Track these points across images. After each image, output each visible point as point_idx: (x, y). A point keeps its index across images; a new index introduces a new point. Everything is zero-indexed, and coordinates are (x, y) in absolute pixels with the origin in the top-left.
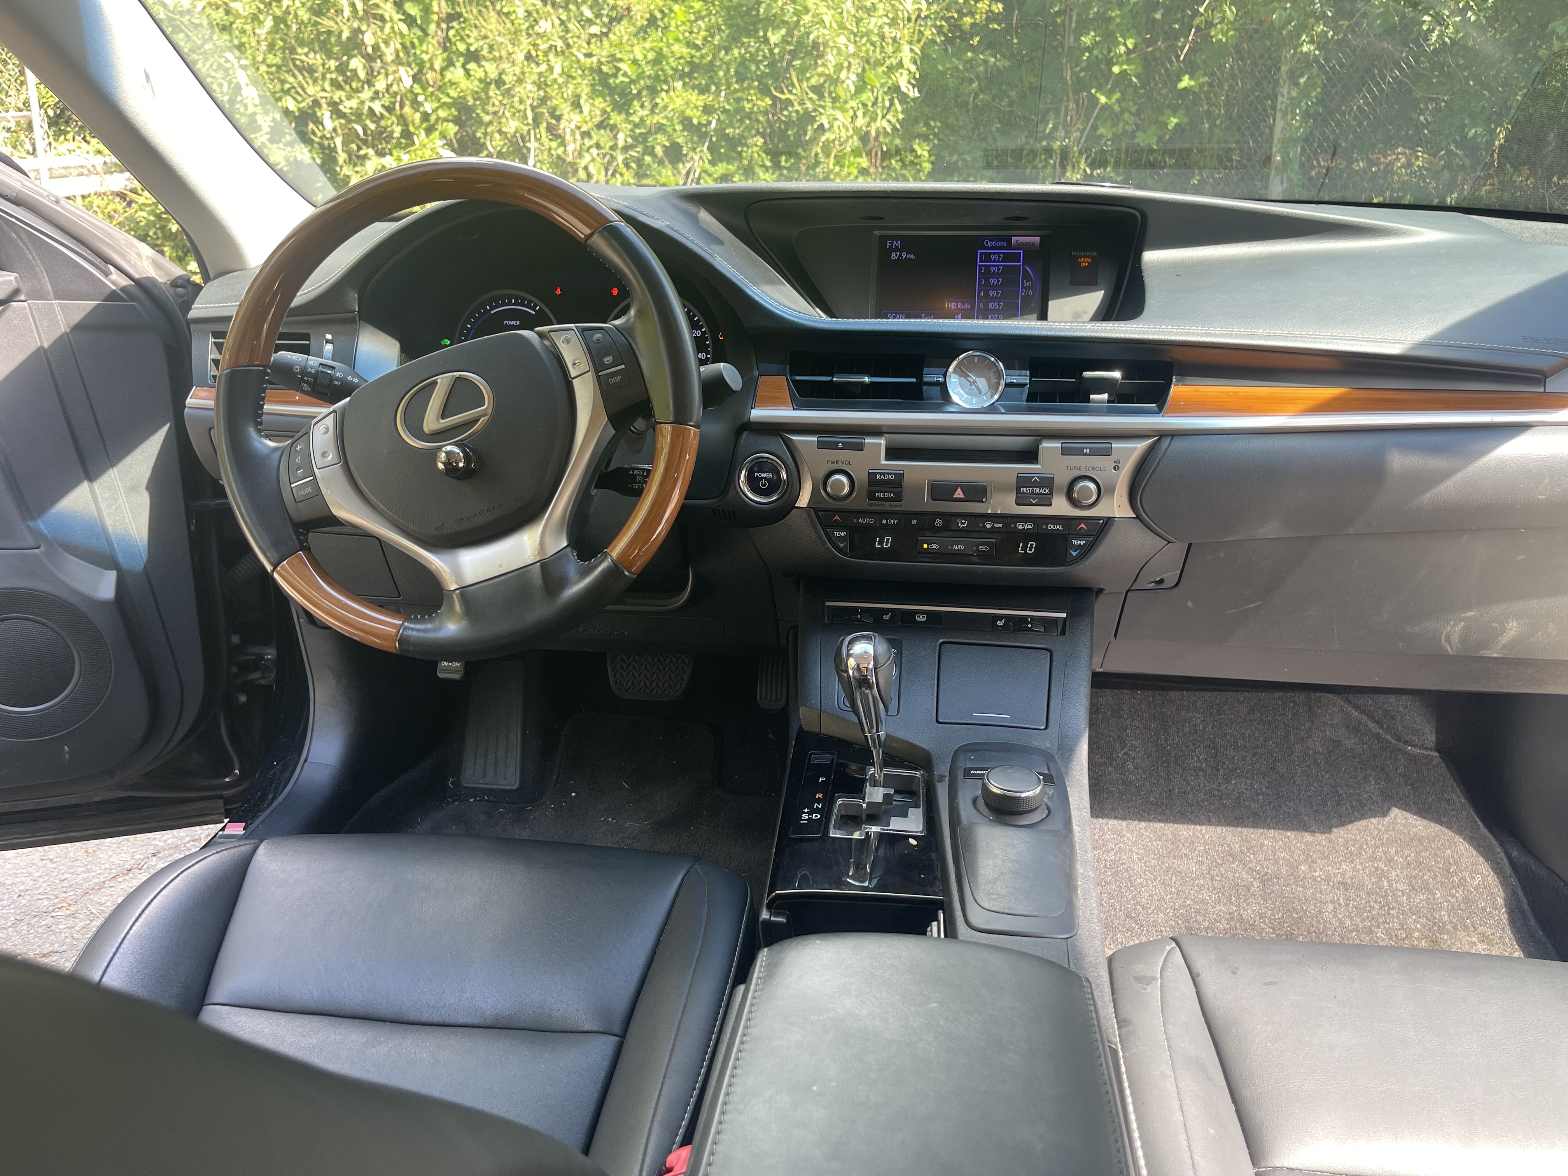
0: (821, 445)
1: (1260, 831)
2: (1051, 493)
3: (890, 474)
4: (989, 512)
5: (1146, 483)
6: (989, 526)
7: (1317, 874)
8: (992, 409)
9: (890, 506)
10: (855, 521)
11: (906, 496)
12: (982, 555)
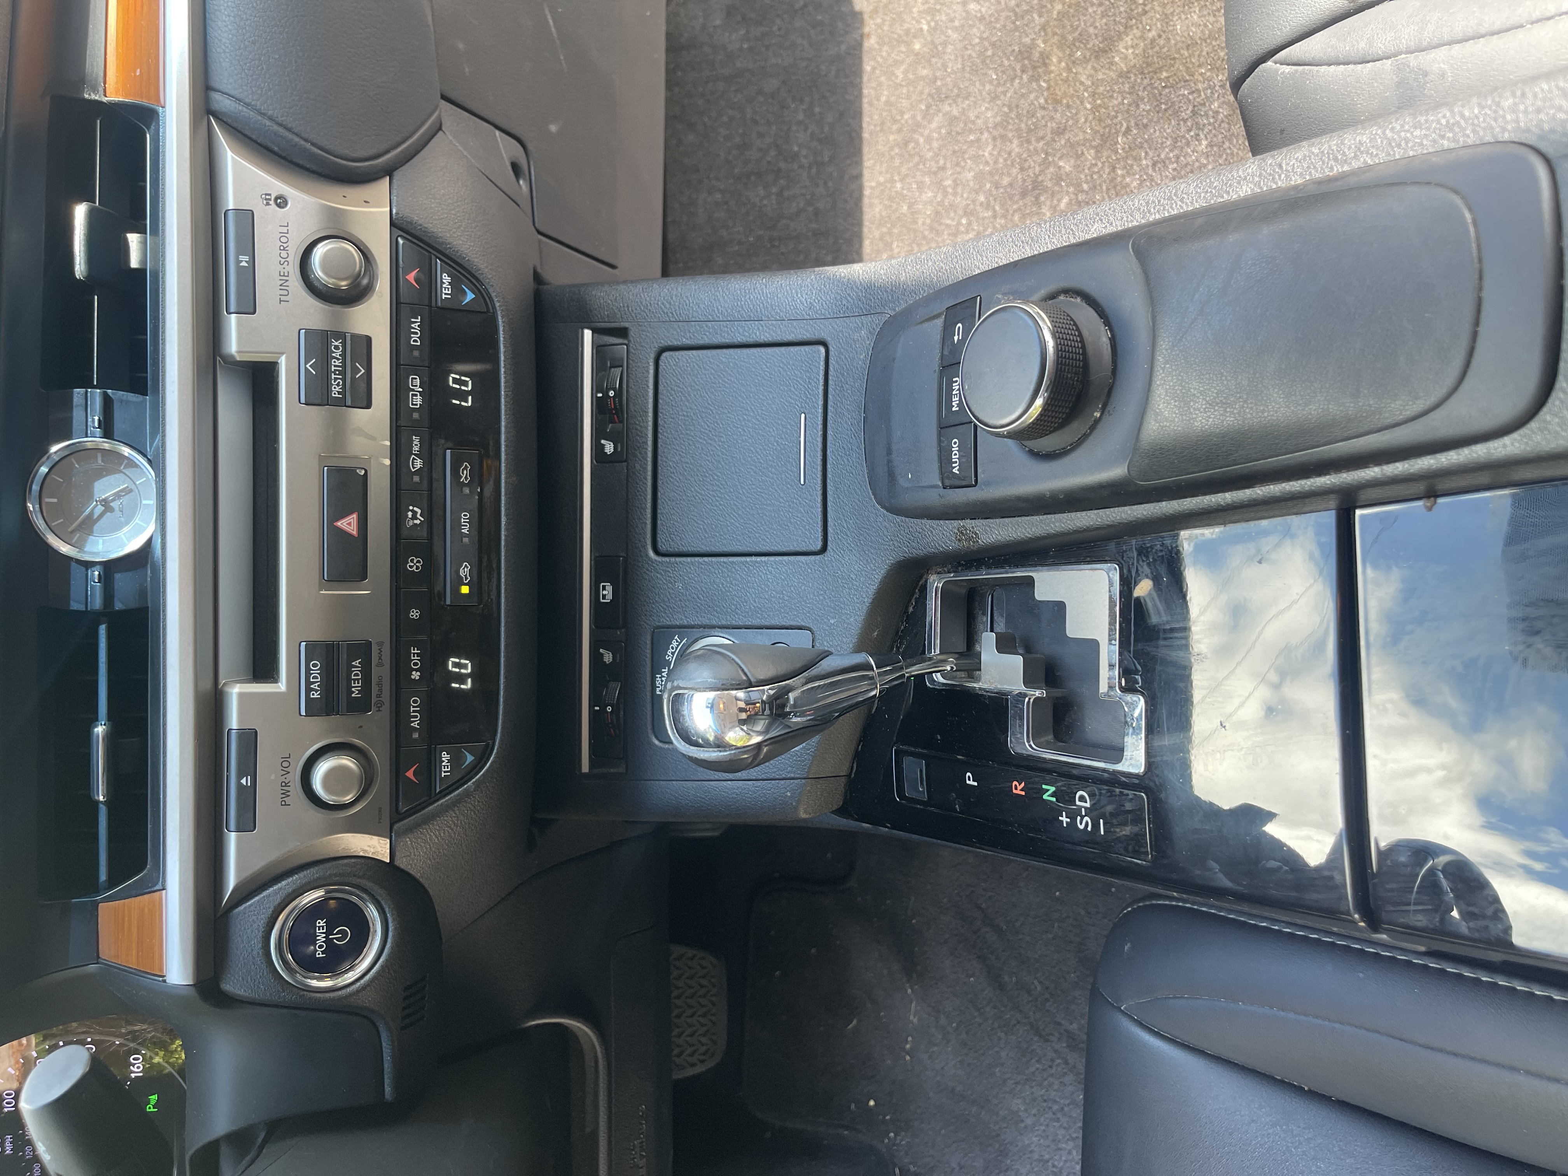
0: (247, 824)
1: (866, 107)
2: (340, 335)
3: (308, 670)
4: (387, 462)
5: (313, 144)
6: (419, 464)
7: (925, 27)
8: (157, 463)
9: (380, 665)
10: (416, 735)
11: (359, 634)
12: (478, 477)
